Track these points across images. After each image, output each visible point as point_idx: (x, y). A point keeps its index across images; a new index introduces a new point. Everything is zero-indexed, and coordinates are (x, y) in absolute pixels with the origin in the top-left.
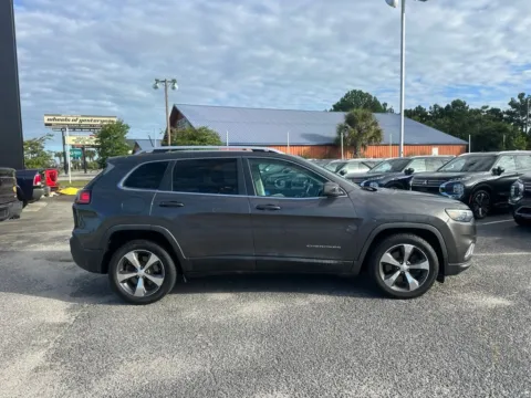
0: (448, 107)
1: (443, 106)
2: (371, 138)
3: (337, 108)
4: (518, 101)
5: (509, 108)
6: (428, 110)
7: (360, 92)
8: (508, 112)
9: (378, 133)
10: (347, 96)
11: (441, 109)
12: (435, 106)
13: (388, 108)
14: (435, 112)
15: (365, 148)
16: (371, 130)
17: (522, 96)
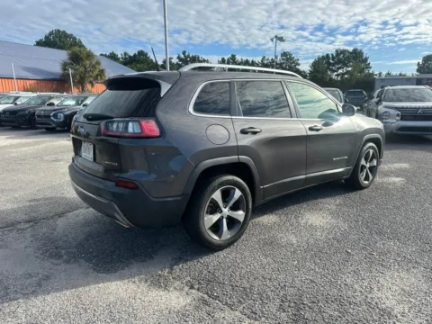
1: (132, 54)
2: (97, 76)
4: (182, 56)
5: (178, 61)
6: (119, 56)
7: (64, 32)
9: (102, 72)
12: (125, 54)
14: (126, 58)
15: (92, 85)
16: (95, 68)
17: (184, 53)
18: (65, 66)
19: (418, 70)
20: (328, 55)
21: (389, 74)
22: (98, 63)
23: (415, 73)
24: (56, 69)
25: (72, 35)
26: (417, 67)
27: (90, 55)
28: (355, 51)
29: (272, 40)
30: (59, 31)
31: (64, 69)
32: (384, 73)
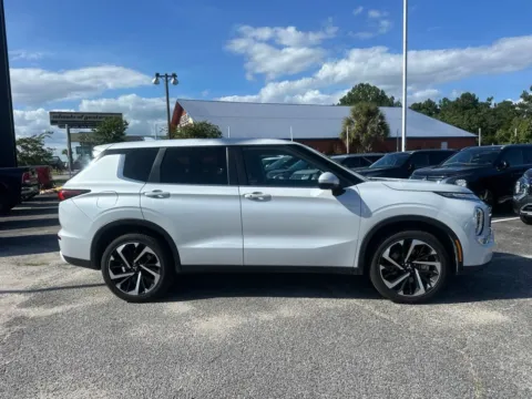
0: (457, 100)
1: (453, 99)
3: (344, 102)
4: (530, 93)
5: (521, 100)
6: (437, 103)
7: (368, 86)
8: (521, 105)
9: (385, 127)
10: (354, 90)
11: (450, 103)
12: (445, 100)
13: (395, 101)
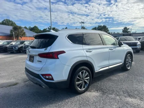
0: (33, 27)
1: (32, 27)
2: (23, 34)
4: (50, 28)
6: (28, 28)
9: (24, 33)
10: (4, 20)
11: (31, 28)
12: (30, 27)
14: (30, 28)
15: (21, 38)
16: (22, 32)
17: (50, 27)
18: (11, 31)
19: (123, 32)
20: (96, 27)
21: (114, 33)
22: (23, 30)
23: (122, 32)
24: (8, 32)
25: (12, 21)
26: (122, 31)
27: (20, 28)
28: (104, 26)
29: (80, 23)
30: (7, 19)
31: (11, 32)
32: (113, 33)
